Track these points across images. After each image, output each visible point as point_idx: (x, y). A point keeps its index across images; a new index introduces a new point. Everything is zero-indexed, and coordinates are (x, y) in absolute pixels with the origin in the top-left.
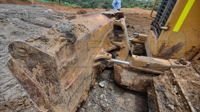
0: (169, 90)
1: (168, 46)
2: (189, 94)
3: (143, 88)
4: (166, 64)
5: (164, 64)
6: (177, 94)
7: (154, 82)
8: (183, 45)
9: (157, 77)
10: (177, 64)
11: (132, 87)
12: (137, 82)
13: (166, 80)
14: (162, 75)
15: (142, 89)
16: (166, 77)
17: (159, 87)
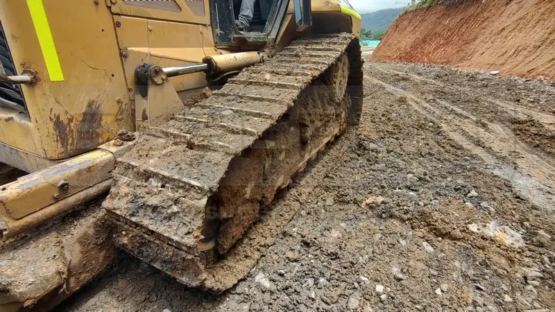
0: (148, 194)
1: (71, 120)
2: (175, 171)
3: (104, 252)
4: (101, 159)
5: (98, 161)
6: (163, 186)
7: (114, 209)
8: (99, 106)
9: (108, 196)
10: (121, 145)
11: (72, 280)
12: (74, 255)
13: (128, 185)
14: (115, 185)
15: (105, 257)
16: (125, 179)
17: (130, 205)
